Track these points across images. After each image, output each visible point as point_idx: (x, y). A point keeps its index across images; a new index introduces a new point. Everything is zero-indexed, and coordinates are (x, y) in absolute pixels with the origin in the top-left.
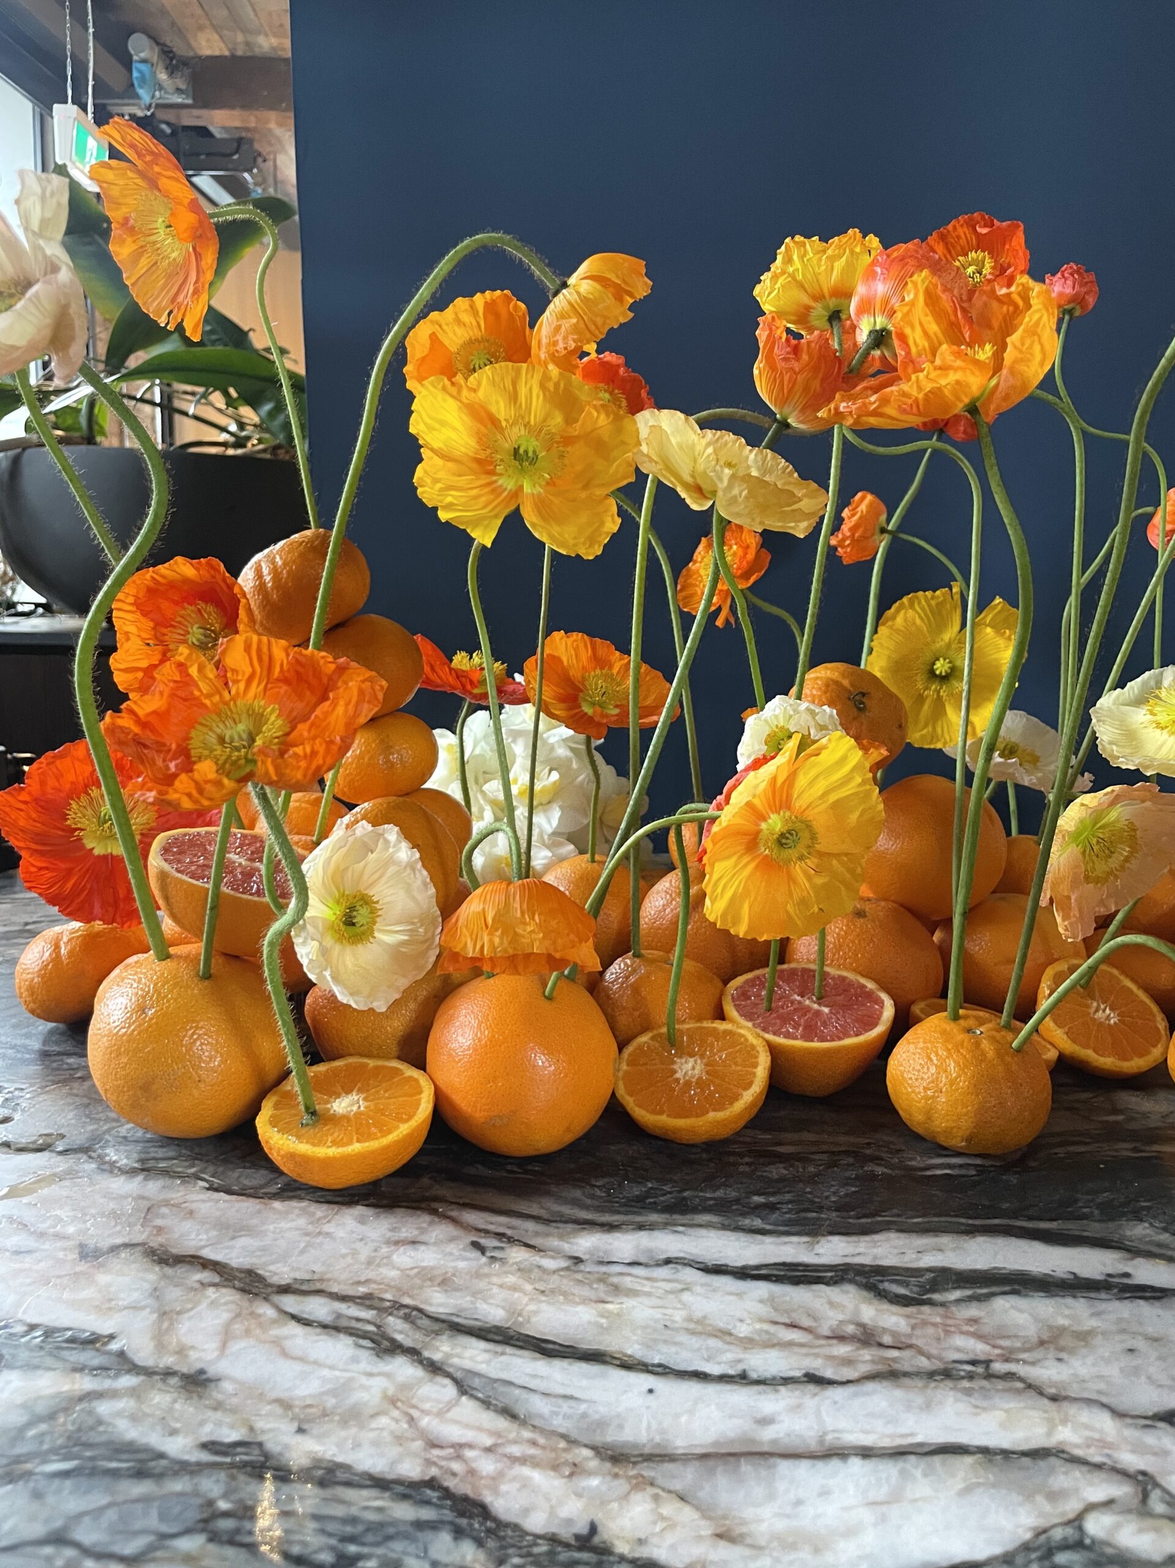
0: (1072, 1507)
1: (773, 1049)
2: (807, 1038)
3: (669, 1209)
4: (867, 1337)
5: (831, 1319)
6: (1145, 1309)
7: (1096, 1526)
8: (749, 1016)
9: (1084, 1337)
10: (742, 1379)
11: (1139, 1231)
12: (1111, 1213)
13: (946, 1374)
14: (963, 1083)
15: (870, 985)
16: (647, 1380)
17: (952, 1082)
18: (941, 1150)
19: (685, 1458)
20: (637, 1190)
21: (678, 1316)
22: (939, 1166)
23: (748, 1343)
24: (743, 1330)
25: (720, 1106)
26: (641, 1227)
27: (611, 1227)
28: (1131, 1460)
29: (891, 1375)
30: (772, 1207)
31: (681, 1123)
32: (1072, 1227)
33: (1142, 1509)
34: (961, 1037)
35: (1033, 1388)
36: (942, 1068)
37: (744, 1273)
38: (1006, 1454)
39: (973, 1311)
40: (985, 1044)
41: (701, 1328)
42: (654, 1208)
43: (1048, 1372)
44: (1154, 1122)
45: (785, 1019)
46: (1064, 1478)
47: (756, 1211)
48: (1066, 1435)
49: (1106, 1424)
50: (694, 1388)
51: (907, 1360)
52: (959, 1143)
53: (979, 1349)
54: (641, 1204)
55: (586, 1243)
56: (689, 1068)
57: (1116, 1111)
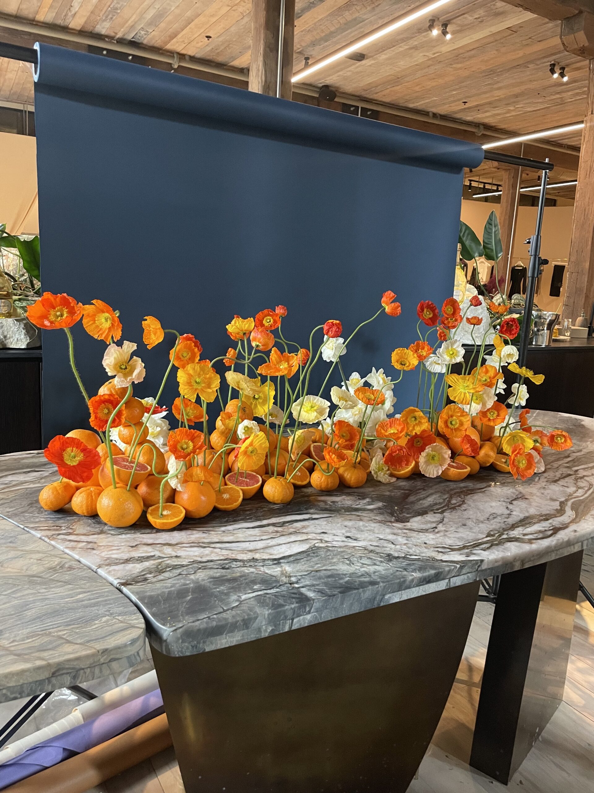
0: (313, 544)
1: (242, 490)
2: (247, 486)
3: (233, 521)
4: (277, 532)
5: (270, 531)
6: (316, 521)
7: (316, 545)
8: (234, 484)
9: (308, 526)
10: (262, 540)
11: (312, 511)
12: (306, 509)
13: (291, 534)
14: (280, 490)
15: (254, 474)
16: (249, 543)
17: (278, 490)
18: (275, 504)
19: (260, 549)
20: (225, 520)
21: (247, 535)
22: (276, 507)
23: (260, 536)
24: (258, 534)
25: (236, 502)
26: (231, 525)
27: (226, 526)
28: (319, 538)
29: (283, 535)
30: (251, 518)
31: (229, 506)
32: (301, 512)
33: (322, 542)
34: (278, 481)
35: (303, 533)
36: (276, 488)
37: (253, 528)
38: (303, 540)
39: (291, 526)
40: (283, 482)
41: (251, 535)
42: (230, 522)
43: (304, 531)
44: (309, 493)
45: (241, 483)
46: (311, 541)
47: (248, 519)
48: (309, 537)
49: (314, 535)
50: (256, 542)
51: (284, 533)
52: (279, 502)
53: (294, 530)
54: (227, 522)
55: (223, 529)
56: (226, 496)
57: (302, 492)
